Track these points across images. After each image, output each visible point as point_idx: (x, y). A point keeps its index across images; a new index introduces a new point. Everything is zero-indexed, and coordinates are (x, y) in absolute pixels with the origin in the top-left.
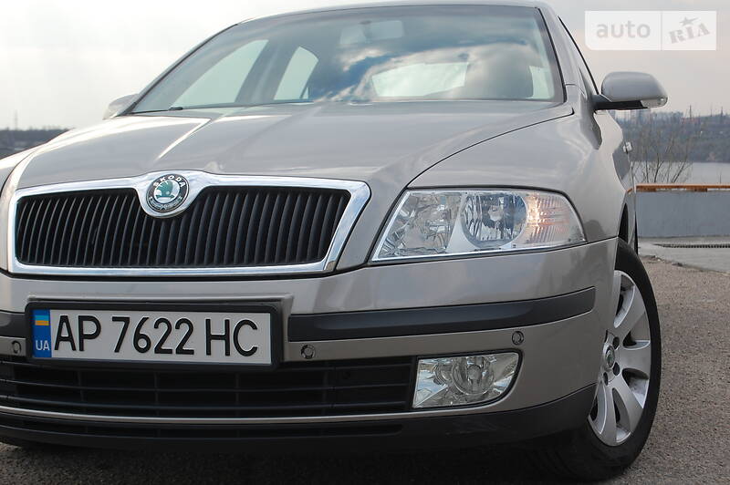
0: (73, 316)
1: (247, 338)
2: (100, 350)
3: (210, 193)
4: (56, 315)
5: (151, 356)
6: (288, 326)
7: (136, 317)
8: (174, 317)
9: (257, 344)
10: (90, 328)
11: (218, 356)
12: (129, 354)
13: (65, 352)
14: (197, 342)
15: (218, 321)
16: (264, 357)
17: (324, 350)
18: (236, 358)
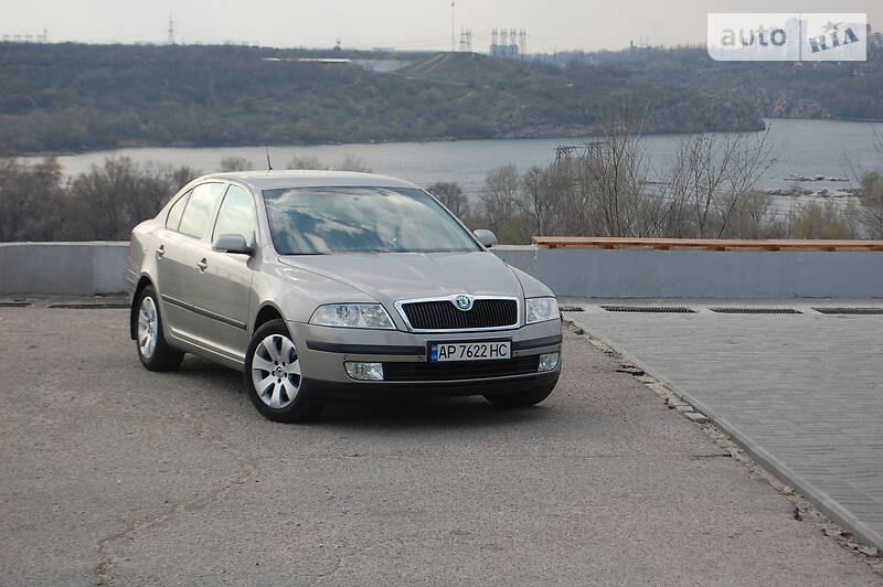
0: (446, 346)
1: (503, 350)
2: (455, 357)
3: (476, 301)
4: (440, 346)
5: (472, 358)
6: (515, 346)
7: (468, 345)
8: (480, 344)
9: (506, 352)
10: (452, 350)
11: (494, 357)
12: (465, 358)
13: (443, 359)
14: (488, 353)
15: (494, 344)
16: (508, 356)
17: (522, 353)
18: (500, 357)
